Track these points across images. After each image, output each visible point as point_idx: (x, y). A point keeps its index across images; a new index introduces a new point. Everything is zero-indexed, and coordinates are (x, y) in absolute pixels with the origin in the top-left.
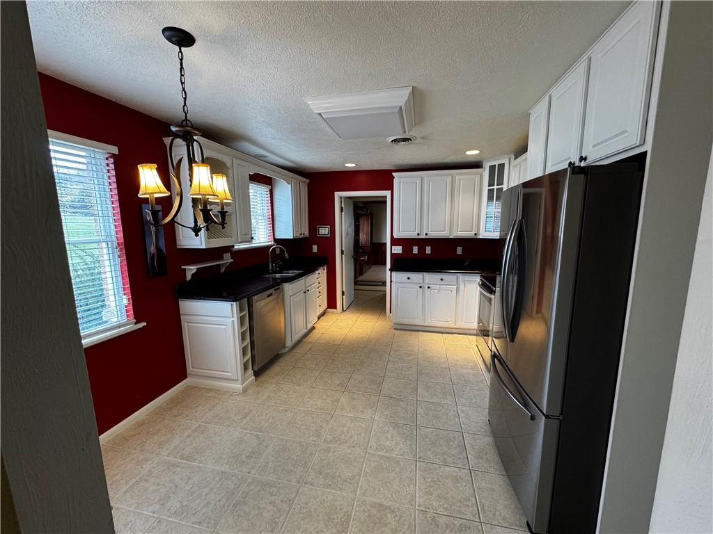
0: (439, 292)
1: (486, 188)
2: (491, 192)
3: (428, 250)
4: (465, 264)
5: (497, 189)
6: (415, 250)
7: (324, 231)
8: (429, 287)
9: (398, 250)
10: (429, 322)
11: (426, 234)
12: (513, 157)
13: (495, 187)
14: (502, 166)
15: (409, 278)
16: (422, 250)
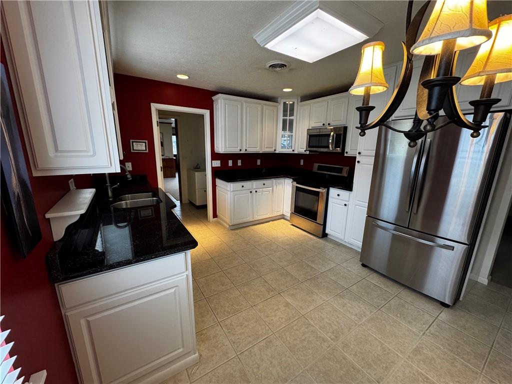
0: (262, 194)
1: (281, 118)
2: (284, 121)
3: (239, 163)
4: (263, 172)
5: (289, 119)
6: (230, 163)
7: (140, 146)
8: (256, 191)
9: (217, 164)
10: (257, 218)
11: (246, 150)
12: (299, 100)
13: (288, 118)
14: (292, 106)
15: (243, 186)
16: (235, 163)
